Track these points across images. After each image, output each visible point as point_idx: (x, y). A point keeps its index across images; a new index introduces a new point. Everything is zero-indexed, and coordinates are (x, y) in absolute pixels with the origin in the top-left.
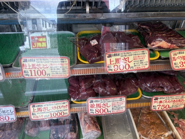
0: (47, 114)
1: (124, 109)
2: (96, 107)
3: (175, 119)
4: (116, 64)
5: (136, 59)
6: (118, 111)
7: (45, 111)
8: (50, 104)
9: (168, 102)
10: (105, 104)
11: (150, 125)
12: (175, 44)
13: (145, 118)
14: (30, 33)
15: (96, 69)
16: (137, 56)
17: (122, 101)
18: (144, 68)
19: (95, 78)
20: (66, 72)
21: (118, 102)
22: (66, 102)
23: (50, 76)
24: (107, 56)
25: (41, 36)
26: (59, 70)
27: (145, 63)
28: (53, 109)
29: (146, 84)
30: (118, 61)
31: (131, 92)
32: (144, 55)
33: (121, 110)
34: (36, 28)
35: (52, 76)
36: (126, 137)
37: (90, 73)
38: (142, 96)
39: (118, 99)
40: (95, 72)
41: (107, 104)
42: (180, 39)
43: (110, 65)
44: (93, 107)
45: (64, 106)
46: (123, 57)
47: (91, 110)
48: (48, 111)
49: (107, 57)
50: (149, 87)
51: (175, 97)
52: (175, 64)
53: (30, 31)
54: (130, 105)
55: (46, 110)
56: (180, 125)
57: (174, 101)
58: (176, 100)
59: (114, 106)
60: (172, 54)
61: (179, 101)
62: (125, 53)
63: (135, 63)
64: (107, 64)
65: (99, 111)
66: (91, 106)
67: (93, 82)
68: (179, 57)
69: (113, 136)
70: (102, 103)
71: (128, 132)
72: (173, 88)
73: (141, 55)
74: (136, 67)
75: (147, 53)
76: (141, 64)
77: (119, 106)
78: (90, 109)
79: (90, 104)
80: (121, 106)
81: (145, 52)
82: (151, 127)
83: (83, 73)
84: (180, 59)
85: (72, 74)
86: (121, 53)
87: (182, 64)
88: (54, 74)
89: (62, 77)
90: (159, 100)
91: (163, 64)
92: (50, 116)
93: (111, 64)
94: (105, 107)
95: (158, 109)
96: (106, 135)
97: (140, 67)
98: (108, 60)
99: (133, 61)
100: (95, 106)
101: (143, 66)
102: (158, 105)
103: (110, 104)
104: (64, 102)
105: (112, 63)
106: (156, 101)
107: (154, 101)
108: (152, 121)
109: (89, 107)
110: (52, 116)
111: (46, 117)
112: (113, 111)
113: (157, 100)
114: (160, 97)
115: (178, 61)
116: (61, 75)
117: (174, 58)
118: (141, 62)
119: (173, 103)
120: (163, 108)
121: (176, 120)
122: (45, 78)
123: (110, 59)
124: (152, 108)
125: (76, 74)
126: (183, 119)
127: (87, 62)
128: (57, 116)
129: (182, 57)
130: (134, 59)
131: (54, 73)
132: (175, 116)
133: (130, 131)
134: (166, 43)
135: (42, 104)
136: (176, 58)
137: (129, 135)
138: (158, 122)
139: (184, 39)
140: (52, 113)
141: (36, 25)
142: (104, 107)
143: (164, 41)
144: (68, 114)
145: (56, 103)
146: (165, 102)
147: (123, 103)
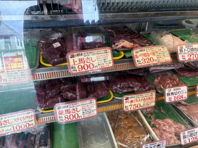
0: (9, 128)
1: (95, 112)
2: (65, 114)
3: (151, 120)
4: (80, 64)
5: (99, 58)
6: (89, 115)
7: (6, 124)
8: (12, 115)
9: (138, 101)
10: (74, 108)
11: (128, 129)
12: (137, 43)
13: (122, 123)
14: (3, 53)
15: (61, 72)
16: (100, 55)
17: (92, 104)
18: (108, 66)
19: (64, 84)
20: (25, 76)
21: (88, 105)
22: (31, 111)
23: (6, 81)
24: (70, 56)
25: (16, 55)
26: (17, 75)
27: (109, 62)
28: (15, 121)
29: (116, 85)
30: (82, 61)
31: (102, 95)
32: (107, 54)
33: (92, 113)
34: (10, 47)
35: (9, 82)
36: (103, 145)
37: (55, 77)
38: (113, 97)
39: (87, 102)
40: (61, 75)
41: (77, 108)
42: (143, 40)
43: (74, 66)
44: (62, 114)
45: (29, 117)
46: (87, 57)
47: (60, 117)
48: (10, 124)
49: (70, 58)
50: (119, 88)
51: (144, 95)
52: (138, 61)
53: (3, 51)
54: (103, 108)
55: (8, 123)
56: (157, 126)
57: (144, 99)
58: (146, 99)
59: (84, 110)
60: (134, 52)
61: (149, 98)
62: (87, 53)
63: (99, 62)
64: (71, 65)
65: (69, 117)
66: (59, 112)
67: (62, 88)
68: (141, 55)
69: (90, 146)
70: (72, 109)
71: (105, 140)
72: (142, 87)
73: (104, 54)
74: (100, 66)
75: (110, 52)
76: (105, 63)
77: (89, 109)
78: (58, 116)
79: (58, 111)
80: (92, 110)
81: (107, 51)
82: (128, 131)
83: (47, 77)
84: (142, 56)
85: (35, 79)
86: (84, 53)
87: (144, 61)
88: (11, 79)
89: (21, 82)
90: (130, 100)
91: (128, 63)
92: (12, 130)
93: (74, 64)
94: (75, 112)
95: (131, 109)
96: (83, 146)
97: (104, 65)
98: (71, 60)
99: (97, 60)
100: (64, 112)
101: (108, 64)
102: (129, 105)
103: (79, 108)
104: (28, 112)
105: (76, 63)
106: (127, 101)
107: (125, 101)
108: (130, 125)
109: (58, 114)
110: (15, 129)
111: (7, 132)
112: (83, 116)
113: (128, 99)
114: (130, 96)
115: (140, 58)
116: (20, 80)
117: (136, 55)
118: (105, 61)
119: (144, 102)
120: (135, 107)
121: (153, 121)
122: (2, 84)
123: (74, 60)
124: (125, 108)
125: (39, 79)
126: (158, 119)
127: (50, 65)
128: (21, 129)
129: (143, 54)
130: (98, 59)
131: (12, 77)
132: (151, 117)
133: (108, 138)
134: (129, 42)
135: (2, 117)
136: (138, 56)
137: (107, 142)
138: (135, 125)
139: (146, 40)
140: (15, 126)
141: (9, 44)
142: (73, 112)
143: (126, 41)
144: (34, 125)
145: (19, 114)
146: (135, 101)
147: (93, 105)
